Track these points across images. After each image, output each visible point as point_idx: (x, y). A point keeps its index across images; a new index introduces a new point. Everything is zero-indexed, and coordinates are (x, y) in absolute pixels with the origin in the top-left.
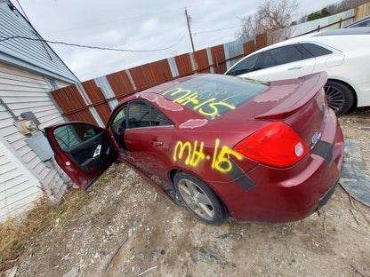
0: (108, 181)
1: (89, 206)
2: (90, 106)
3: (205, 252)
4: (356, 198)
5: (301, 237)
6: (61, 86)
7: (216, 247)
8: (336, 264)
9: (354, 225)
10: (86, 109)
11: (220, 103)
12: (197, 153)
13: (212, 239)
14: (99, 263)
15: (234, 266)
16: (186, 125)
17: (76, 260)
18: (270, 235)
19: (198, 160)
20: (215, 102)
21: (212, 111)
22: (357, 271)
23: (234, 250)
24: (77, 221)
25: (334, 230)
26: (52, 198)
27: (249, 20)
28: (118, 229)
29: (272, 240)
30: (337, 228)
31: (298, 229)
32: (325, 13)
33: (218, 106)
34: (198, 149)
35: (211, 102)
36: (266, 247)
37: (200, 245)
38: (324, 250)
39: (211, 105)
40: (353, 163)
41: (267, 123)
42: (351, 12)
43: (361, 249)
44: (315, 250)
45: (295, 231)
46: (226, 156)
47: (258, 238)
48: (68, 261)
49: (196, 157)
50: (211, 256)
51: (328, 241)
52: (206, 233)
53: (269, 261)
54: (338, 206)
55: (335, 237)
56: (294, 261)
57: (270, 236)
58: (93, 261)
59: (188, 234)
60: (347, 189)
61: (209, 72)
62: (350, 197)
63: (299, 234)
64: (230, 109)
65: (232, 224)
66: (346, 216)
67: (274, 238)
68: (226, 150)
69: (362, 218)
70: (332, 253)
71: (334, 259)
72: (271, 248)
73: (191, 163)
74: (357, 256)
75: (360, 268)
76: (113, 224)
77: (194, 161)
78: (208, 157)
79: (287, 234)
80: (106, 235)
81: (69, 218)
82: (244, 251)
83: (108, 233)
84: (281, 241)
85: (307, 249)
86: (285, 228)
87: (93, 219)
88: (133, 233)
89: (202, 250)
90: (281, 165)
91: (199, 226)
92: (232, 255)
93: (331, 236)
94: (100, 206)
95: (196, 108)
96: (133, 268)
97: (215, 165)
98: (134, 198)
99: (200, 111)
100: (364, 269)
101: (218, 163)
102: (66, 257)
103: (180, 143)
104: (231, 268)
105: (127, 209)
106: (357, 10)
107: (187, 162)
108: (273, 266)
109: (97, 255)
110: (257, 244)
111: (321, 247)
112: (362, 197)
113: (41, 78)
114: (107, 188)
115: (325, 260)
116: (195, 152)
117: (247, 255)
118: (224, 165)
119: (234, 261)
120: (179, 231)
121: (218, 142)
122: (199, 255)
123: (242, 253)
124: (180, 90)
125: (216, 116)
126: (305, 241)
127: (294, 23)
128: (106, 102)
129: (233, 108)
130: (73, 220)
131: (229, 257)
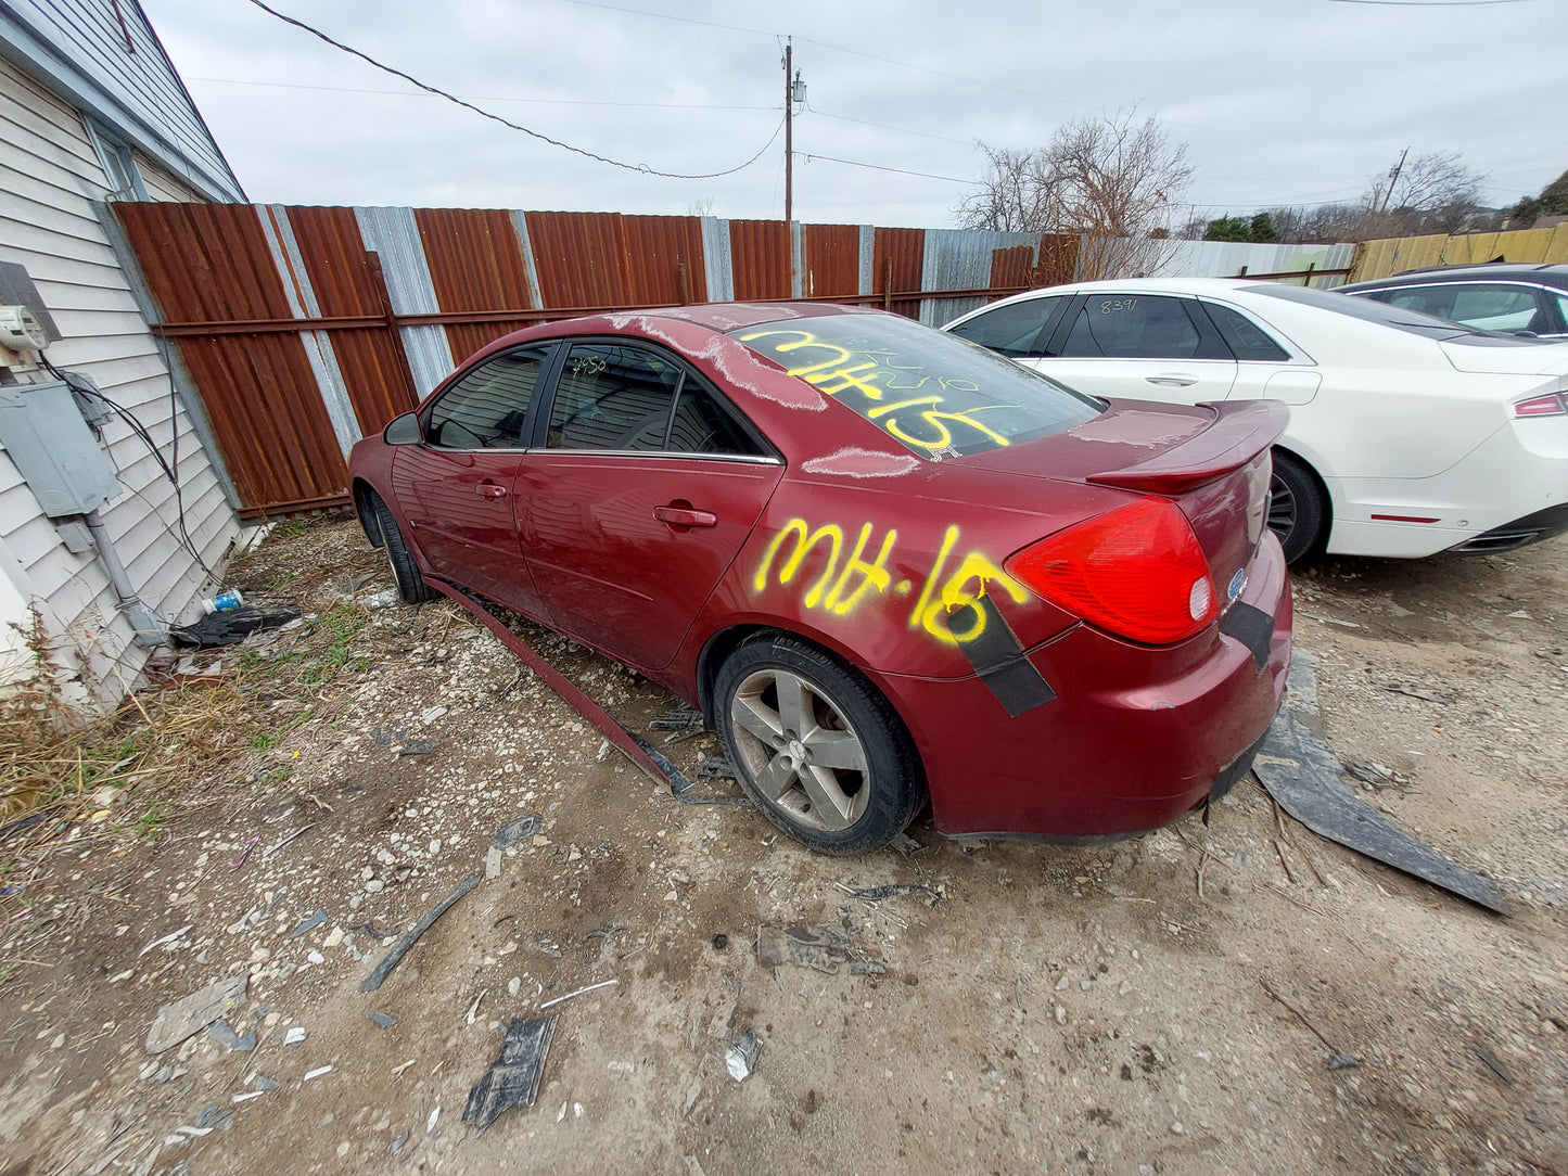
0: (371, 665)
1: (279, 754)
2: (311, 325)
3: (809, 937)
4: (1292, 810)
5: (1130, 907)
6: (156, 192)
7: (847, 923)
8: (1222, 979)
9: (1281, 881)
10: (288, 333)
11: (959, 417)
12: (862, 567)
13: (833, 899)
14: (349, 963)
15: (911, 981)
16: (829, 465)
17: (227, 952)
18: (1036, 896)
19: (859, 594)
20: (940, 408)
21: (934, 436)
22: (1275, 998)
23: (914, 935)
24: (214, 808)
25: (1225, 891)
26: (75, 694)
27: (1019, 169)
28: (434, 846)
29: (1041, 911)
30: (1234, 887)
31: (1121, 882)
32: (1262, 229)
33: (952, 425)
34: (869, 556)
35: (928, 407)
36: (1022, 929)
37: (789, 915)
38: (1193, 942)
39: (928, 416)
40: (1293, 714)
41: (1126, 501)
42: (1341, 253)
43: (1293, 943)
44: (1167, 943)
45: (1113, 889)
46: (972, 586)
47: (993, 903)
48: (183, 954)
49: (856, 580)
50: (831, 951)
51: (1205, 919)
52: (812, 882)
53: (1027, 968)
54: (1241, 827)
55: (1225, 910)
56: (1103, 969)
57: (1034, 900)
58: (316, 957)
59: (742, 880)
60: (1270, 784)
61: (915, 316)
62: (1278, 810)
63: (1123, 897)
64: (992, 444)
65: (905, 860)
66: (1261, 857)
67: (1048, 905)
68: (979, 565)
69: (1303, 866)
70: (1214, 950)
71: (1219, 966)
72: (1034, 934)
73: (828, 605)
74: (1279, 959)
75: (1283, 991)
76: (408, 827)
77: (844, 597)
78: (904, 587)
79: (1087, 897)
80: (377, 867)
81: (170, 790)
82: (947, 939)
83: (387, 857)
84: (1070, 914)
85: (1145, 938)
86: (1081, 879)
87: (301, 804)
88: (506, 863)
89: (799, 932)
90: (1142, 634)
91: (786, 859)
92: (906, 950)
93: (1216, 907)
94: (335, 756)
95: (873, 414)
96: (514, 986)
97: (925, 617)
98: (503, 742)
99: (891, 425)
100: (1295, 993)
101: (937, 608)
102: (171, 941)
103: (798, 524)
104: (901, 988)
105: (471, 779)
106: (1361, 251)
107: (811, 600)
108: (1041, 984)
109: (335, 937)
110: (991, 920)
111: (1184, 933)
112: (1309, 811)
113: (70, 124)
114: (369, 691)
115: (1194, 967)
116: (855, 564)
117: (956, 950)
118: (958, 619)
119: (913, 968)
120: (708, 870)
121: (952, 534)
122: (784, 947)
123: (939, 945)
124: (809, 340)
125: (946, 456)
126: (1141, 918)
127: (1161, 234)
128: (391, 326)
129: (1003, 442)
130: (192, 802)
131: (894, 954)
